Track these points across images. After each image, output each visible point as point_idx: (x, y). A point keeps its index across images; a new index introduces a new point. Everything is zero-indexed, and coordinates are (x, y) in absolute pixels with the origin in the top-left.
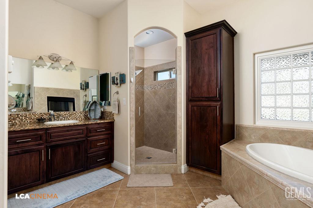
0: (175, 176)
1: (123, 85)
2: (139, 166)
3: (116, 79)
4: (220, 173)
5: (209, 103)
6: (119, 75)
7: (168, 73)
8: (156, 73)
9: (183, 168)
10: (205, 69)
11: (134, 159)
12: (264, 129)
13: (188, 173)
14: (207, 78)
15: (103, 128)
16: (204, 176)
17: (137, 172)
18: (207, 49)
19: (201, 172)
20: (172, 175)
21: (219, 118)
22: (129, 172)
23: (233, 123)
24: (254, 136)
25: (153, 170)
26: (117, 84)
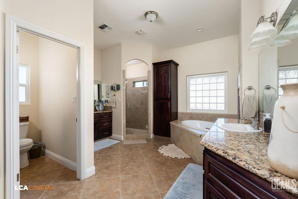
0: (148, 140)
1: (118, 91)
2: (128, 136)
3: (114, 87)
4: (169, 136)
5: (164, 101)
6: (116, 85)
7: (142, 83)
8: (134, 82)
9: (152, 136)
10: (163, 83)
11: (125, 132)
12: (191, 114)
13: (154, 138)
14: (164, 88)
15: (106, 115)
16: (162, 139)
17: (127, 139)
18: (164, 73)
19: (161, 137)
20: (146, 139)
21: (170, 108)
22: (123, 139)
23: (177, 111)
24: (187, 117)
25: (136, 138)
26: (115, 90)
